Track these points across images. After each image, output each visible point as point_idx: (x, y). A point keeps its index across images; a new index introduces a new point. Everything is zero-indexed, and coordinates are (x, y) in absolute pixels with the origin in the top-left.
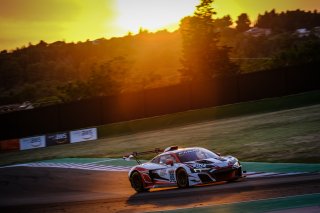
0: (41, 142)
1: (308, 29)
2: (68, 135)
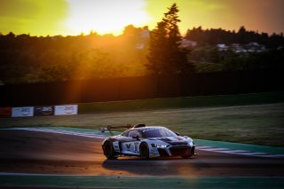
0: (30, 111)
2: (53, 109)
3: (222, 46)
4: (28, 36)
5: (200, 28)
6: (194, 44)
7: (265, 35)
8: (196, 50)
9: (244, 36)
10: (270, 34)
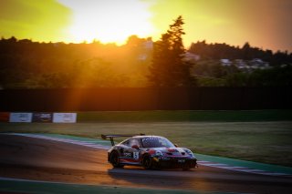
1: (230, 60)
3: (225, 61)
4: (30, 41)
5: (204, 42)
6: (197, 58)
7: (269, 52)
8: (198, 63)
9: (248, 53)
10: (274, 52)
